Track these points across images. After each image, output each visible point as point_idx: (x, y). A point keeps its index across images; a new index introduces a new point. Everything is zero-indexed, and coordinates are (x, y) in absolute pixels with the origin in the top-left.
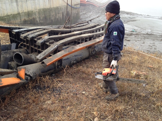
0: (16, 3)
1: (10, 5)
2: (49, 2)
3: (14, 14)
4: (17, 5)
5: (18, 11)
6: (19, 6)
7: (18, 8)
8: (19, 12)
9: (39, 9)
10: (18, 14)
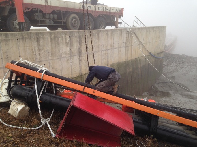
0: (78, 57)
1: (68, 60)
2: (126, 52)
3: (72, 77)
4: (80, 60)
5: (80, 70)
6: (83, 61)
7: (80, 66)
8: (82, 73)
9: (112, 63)
10: (79, 76)
